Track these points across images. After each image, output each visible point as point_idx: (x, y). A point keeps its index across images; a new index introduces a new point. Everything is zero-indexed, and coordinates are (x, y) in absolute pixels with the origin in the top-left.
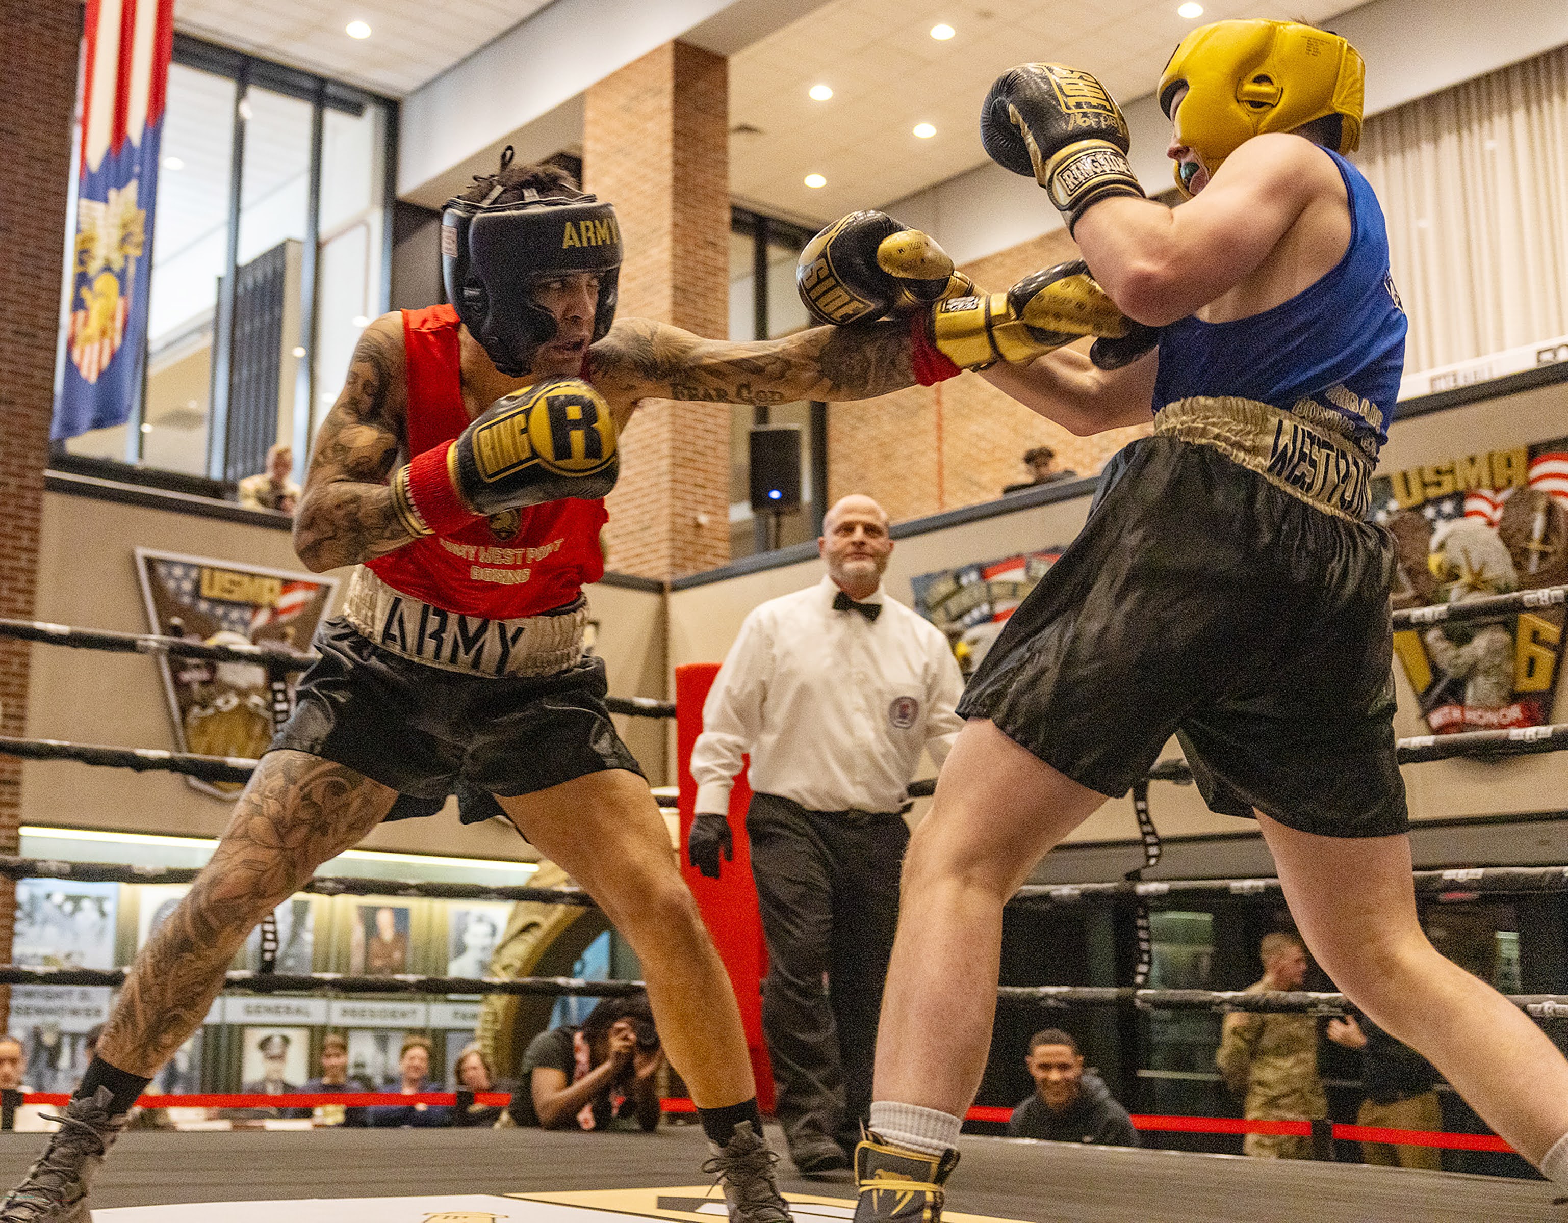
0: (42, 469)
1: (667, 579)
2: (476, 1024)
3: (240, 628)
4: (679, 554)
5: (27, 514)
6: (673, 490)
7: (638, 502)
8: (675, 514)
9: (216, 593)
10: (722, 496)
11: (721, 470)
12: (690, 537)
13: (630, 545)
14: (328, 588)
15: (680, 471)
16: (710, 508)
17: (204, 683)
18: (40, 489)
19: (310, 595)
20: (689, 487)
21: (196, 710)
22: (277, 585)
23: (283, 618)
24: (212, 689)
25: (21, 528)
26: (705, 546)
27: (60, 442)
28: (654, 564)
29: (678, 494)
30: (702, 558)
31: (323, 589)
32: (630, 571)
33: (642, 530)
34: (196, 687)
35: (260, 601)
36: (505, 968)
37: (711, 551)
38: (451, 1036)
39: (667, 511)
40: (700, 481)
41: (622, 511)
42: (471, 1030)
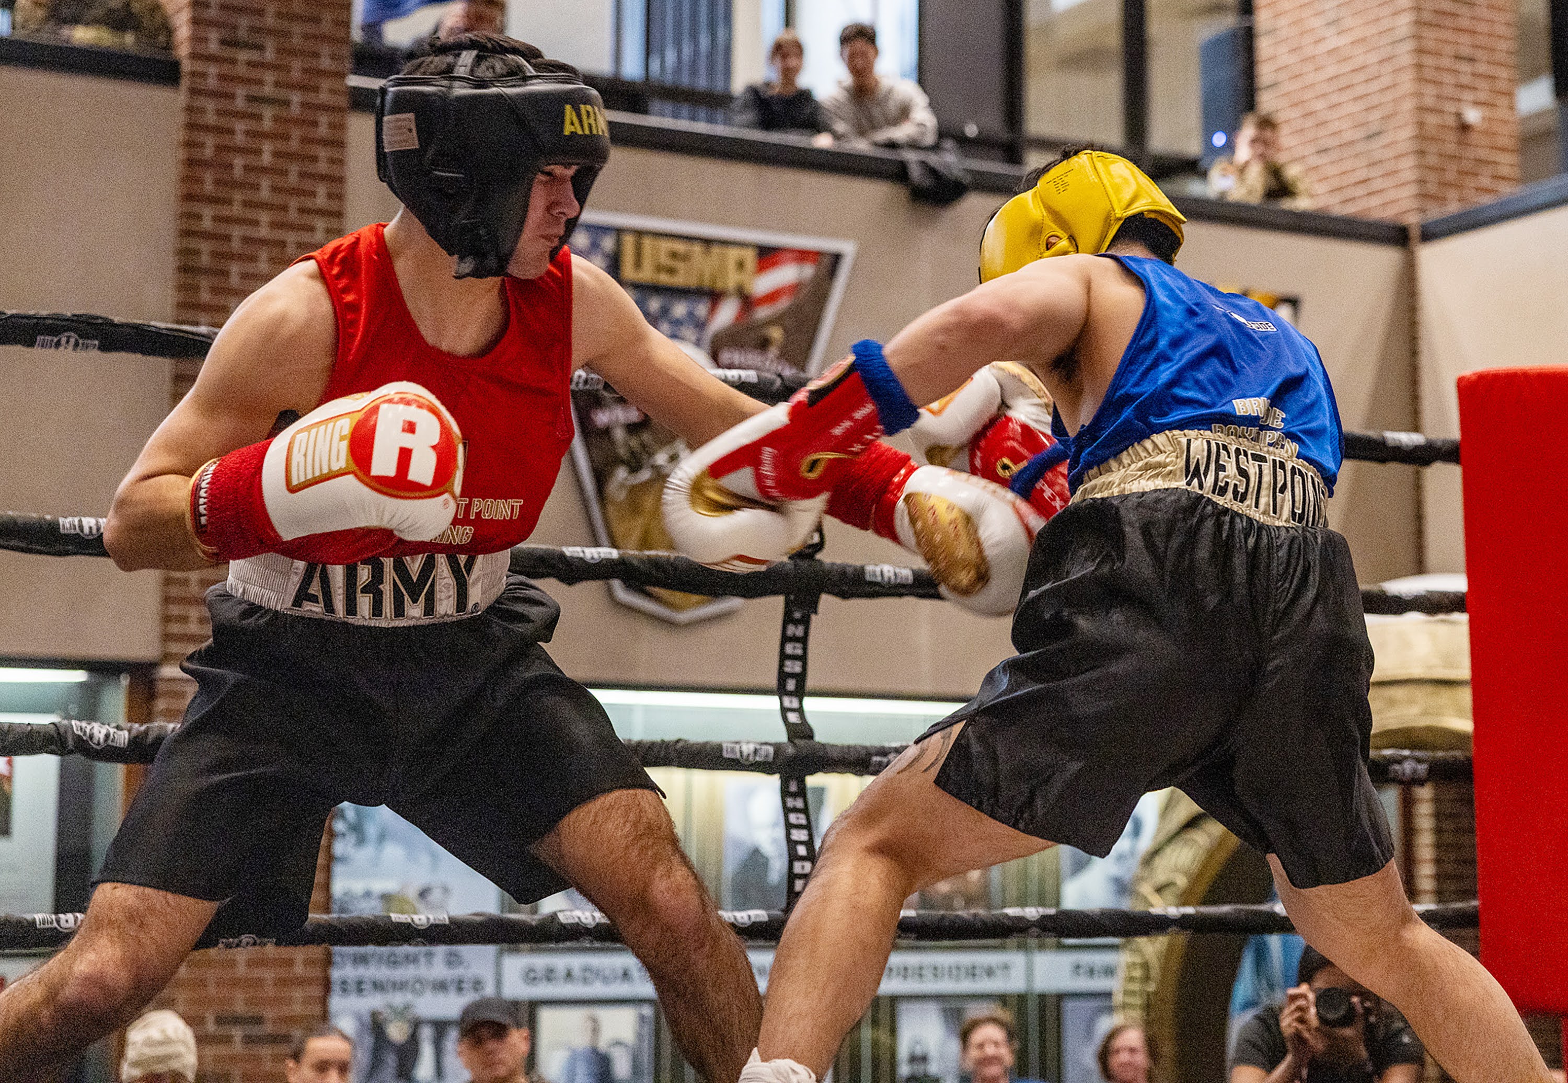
0: (342, 76)
1: (1413, 220)
2: (1115, 985)
3: (689, 332)
4: (1432, 177)
5: (323, 153)
6: (1419, 66)
7: (1360, 90)
8: (1421, 109)
9: (646, 274)
10: (1503, 73)
11: (1501, 30)
12: (1451, 148)
13: (1347, 165)
14: (836, 258)
15: (1430, 34)
16: (1483, 96)
17: (632, 429)
18: (340, 110)
19: (808, 271)
20: (1446, 62)
21: (621, 473)
22: (750, 256)
23: (763, 313)
24: (646, 437)
25: (312, 176)
26: (1479, 161)
27: (373, 28)
28: (1392, 195)
29: (1429, 74)
30: (1470, 182)
31: (826, 261)
32: (1350, 210)
33: (1369, 137)
34: (619, 434)
35: (719, 285)
36: (1159, 890)
37: (1487, 171)
38: (1069, 1006)
39: (1408, 105)
40: (1466, 51)
41: (1332, 107)
42: (1108, 995)
